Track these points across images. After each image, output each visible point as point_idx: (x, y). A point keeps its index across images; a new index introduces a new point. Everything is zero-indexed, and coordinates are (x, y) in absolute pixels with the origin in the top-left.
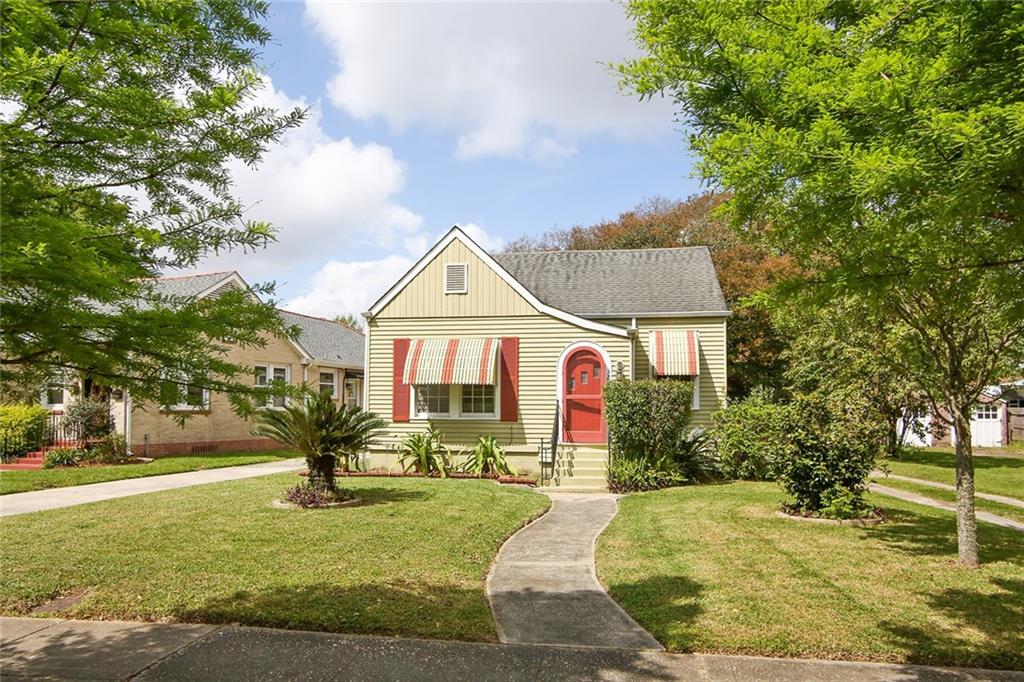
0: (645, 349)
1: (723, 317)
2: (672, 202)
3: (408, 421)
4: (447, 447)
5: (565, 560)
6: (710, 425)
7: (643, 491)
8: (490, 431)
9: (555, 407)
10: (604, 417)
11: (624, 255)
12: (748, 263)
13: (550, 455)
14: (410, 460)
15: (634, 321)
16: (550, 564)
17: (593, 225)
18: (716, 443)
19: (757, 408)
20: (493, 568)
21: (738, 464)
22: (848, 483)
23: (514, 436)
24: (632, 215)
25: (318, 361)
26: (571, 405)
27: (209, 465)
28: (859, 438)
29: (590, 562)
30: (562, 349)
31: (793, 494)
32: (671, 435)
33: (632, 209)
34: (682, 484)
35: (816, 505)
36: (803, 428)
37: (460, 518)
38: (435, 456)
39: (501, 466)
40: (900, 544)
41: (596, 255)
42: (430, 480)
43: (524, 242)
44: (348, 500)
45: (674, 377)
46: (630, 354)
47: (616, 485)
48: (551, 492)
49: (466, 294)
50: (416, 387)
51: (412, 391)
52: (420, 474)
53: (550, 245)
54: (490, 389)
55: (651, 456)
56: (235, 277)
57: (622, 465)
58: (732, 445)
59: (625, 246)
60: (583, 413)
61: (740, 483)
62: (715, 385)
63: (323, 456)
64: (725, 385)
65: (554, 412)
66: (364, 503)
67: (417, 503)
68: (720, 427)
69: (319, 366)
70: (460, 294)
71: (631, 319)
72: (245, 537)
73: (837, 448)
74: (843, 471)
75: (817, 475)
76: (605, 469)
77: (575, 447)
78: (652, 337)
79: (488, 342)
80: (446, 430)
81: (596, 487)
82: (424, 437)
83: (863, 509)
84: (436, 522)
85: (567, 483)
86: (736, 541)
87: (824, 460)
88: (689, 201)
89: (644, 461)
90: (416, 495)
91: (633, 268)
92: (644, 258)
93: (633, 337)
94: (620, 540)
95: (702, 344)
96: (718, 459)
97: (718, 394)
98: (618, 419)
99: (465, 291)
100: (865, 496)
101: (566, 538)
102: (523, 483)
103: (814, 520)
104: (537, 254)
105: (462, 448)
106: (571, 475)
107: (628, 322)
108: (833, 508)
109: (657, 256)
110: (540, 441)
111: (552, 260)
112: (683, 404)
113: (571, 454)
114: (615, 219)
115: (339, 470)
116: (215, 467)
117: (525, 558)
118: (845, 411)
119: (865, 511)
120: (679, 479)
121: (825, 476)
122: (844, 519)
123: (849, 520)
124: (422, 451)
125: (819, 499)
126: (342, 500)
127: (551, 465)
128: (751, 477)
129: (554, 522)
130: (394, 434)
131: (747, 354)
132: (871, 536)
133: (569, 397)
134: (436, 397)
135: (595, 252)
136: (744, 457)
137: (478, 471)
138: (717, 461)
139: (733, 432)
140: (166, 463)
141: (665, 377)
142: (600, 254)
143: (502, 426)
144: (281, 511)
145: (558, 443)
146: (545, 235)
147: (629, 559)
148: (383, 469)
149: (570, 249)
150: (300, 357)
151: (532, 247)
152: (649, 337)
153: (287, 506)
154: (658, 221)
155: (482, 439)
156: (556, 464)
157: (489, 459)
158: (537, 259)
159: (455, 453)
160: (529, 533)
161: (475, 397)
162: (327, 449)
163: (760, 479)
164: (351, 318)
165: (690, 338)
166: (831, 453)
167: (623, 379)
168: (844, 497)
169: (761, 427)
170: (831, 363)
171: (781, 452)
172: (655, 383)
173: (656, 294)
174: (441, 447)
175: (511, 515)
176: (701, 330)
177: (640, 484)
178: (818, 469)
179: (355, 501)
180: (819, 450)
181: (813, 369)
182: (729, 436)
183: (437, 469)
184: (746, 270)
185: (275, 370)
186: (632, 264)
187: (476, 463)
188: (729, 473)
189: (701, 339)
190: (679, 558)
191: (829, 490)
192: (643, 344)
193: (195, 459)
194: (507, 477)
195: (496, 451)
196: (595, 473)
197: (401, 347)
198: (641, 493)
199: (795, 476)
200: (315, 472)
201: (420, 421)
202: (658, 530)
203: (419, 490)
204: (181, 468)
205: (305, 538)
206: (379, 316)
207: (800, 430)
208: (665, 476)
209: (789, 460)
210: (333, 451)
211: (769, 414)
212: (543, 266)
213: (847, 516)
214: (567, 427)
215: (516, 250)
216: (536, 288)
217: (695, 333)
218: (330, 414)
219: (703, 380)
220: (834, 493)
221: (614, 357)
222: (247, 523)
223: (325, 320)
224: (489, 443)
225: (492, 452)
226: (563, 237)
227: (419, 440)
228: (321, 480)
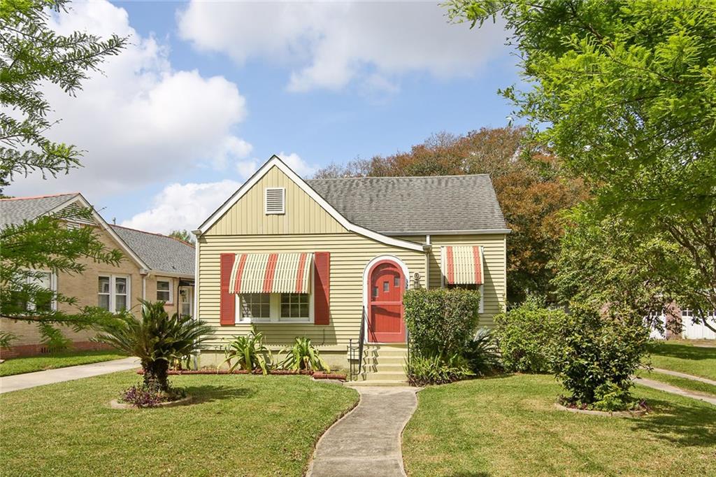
0: (438, 261)
1: (504, 234)
2: (455, 137)
3: (234, 325)
4: (268, 347)
5: (374, 454)
6: (492, 326)
7: (438, 384)
8: (306, 333)
9: (361, 312)
10: (404, 321)
11: (419, 181)
12: (519, 188)
13: (357, 353)
14: (236, 359)
15: (428, 238)
16: (362, 459)
17: (389, 156)
18: (497, 341)
19: (533, 312)
20: (311, 464)
21: (517, 360)
22: (617, 379)
23: (326, 337)
24: (422, 147)
25: (155, 271)
26: (374, 310)
27: (56, 365)
28: (626, 341)
29: (397, 456)
30: (368, 262)
31: (569, 389)
32: (461, 336)
33: (422, 143)
34: (470, 377)
35: (590, 399)
36: (579, 332)
37: (280, 415)
38: (257, 356)
39: (315, 364)
40: (667, 435)
41: (395, 181)
42: (253, 377)
43: (332, 170)
44: (179, 399)
45: (463, 286)
46: (425, 266)
47: (415, 379)
48: (360, 386)
49: (284, 214)
50: (241, 295)
51: (237, 299)
52: (245, 371)
53: (354, 172)
54: (305, 297)
55: (444, 354)
56: (79, 198)
57: (419, 362)
58: (512, 343)
59: (417, 174)
60: (385, 316)
61: (518, 376)
62: (497, 292)
63: (157, 361)
64: (505, 292)
65: (361, 316)
66: (194, 401)
67: (242, 400)
68: (501, 328)
69: (156, 276)
70: (278, 214)
71: (425, 236)
72: (81, 441)
73: (608, 349)
74: (614, 369)
75: (591, 373)
76: (405, 365)
77: (378, 347)
78: (444, 251)
79: (303, 256)
80: (266, 332)
81: (396, 382)
82: (248, 339)
83: (630, 402)
84: (259, 418)
85: (372, 378)
86: (525, 434)
87: (597, 360)
88: (469, 136)
89: (438, 359)
90: (241, 392)
91: (427, 192)
92: (436, 184)
93: (428, 252)
94: (423, 435)
95: (486, 257)
96: (500, 355)
97: (499, 300)
98: (416, 322)
99: (283, 212)
100: (631, 390)
101: (375, 432)
102: (335, 378)
103: (590, 412)
104: (345, 180)
105: (282, 348)
106: (376, 371)
107: (424, 239)
108: (605, 402)
109: (447, 182)
110: (349, 341)
111: (357, 185)
112: (472, 309)
113: (375, 352)
114: (409, 151)
115: (173, 369)
116: (61, 367)
117: (341, 453)
118: (613, 317)
119: (632, 404)
120: (468, 373)
121: (598, 374)
122: (614, 411)
123: (618, 412)
124: (246, 351)
125: (593, 394)
126: (174, 399)
127: (359, 361)
128: (528, 370)
129: (364, 416)
130: (221, 337)
131: (518, 264)
132: (641, 427)
133: (373, 303)
134: (258, 304)
135: (394, 179)
136: (522, 353)
137: (295, 368)
138: (498, 357)
139: (512, 333)
140: (16, 363)
141: (455, 286)
142: (398, 180)
143: (316, 329)
144: (118, 411)
145: (364, 343)
146: (350, 164)
147: (433, 454)
148: (212, 366)
149: (371, 175)
150: (139, 268)
151: (339, 174)
152: (441, 251)
153: (124, 406)
154: (444, 153)
155: (299, 340)
156: (363, 361)
157: (304, 358)
158: (345, 184)
159: (276, 352)
160: (341, 427)
161: (292, 304)
162: (160, 354)
163: (535, 372)
164: (185, 233)
165: (476, 253)
166: (603, 353)
167: (419, 288)
168: (614, 391)
169: (537, 328)
170: (590, 272)
171: (560, 353)
172: (448, 292)
173: (446, 214)
174: (262, 348)
175: (325, 410)
176: (485, 245)
177: (435, 378)
178: (593, 368)
179: (186, 399)
180: (594, 351)
181: (574, 277)
182: (509, 336)
183: (259, 367)
184: (518, 194)
185: (117, 279)
186: (426, 188)
187: (293, 361)
188: (507, 367)
189: (485, 253)
190: (478, 452)
191: (601, 386)
192: (436, 258)
193: (43, 359)
194: (321, 373)
195: (311, 351)
196: (396, 369)
197: (227, 260)
198: (436, 386)
199: (571, 373)
200: (149, 374)
201: (244, 324)
202: (456, 423)
203: (244, 387)
204: (30, 368)
205: (137, 440)
206: (207, 234)
207: (576, 334)
208: (456, 370)
209: (566, 360)
210: (165, 356)
211: (543, 317)
212: (350, 190)
213: (617, 409)
214: (372, 329)
215: (325, 176)
216: (344, 209)
217: (480, 248)
218: (163, 322)
219: (487, 288)
220: (606, 388)
221: (412, 268)
222: (84, 424)
223: (161, 236)
224: (305, 344)
225: (308, 351)
226: (364, 166)
227: (244, 342)
228: (155, 381)
